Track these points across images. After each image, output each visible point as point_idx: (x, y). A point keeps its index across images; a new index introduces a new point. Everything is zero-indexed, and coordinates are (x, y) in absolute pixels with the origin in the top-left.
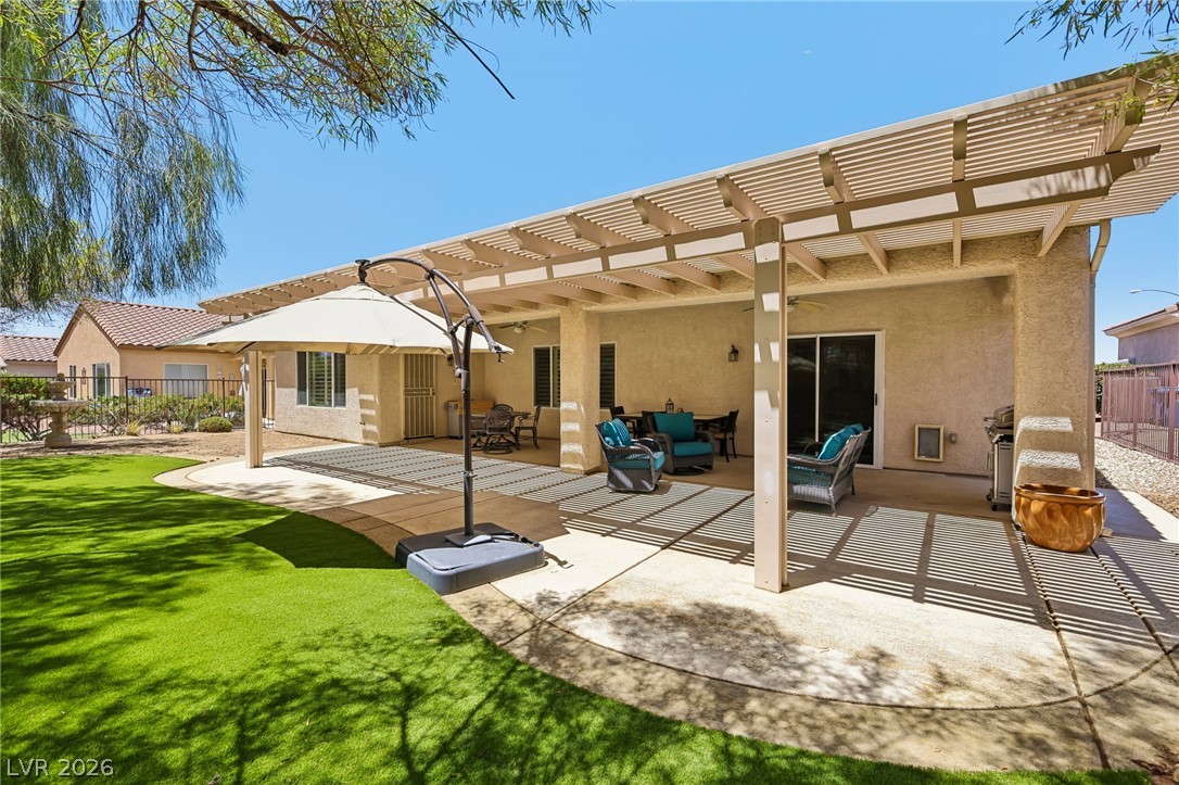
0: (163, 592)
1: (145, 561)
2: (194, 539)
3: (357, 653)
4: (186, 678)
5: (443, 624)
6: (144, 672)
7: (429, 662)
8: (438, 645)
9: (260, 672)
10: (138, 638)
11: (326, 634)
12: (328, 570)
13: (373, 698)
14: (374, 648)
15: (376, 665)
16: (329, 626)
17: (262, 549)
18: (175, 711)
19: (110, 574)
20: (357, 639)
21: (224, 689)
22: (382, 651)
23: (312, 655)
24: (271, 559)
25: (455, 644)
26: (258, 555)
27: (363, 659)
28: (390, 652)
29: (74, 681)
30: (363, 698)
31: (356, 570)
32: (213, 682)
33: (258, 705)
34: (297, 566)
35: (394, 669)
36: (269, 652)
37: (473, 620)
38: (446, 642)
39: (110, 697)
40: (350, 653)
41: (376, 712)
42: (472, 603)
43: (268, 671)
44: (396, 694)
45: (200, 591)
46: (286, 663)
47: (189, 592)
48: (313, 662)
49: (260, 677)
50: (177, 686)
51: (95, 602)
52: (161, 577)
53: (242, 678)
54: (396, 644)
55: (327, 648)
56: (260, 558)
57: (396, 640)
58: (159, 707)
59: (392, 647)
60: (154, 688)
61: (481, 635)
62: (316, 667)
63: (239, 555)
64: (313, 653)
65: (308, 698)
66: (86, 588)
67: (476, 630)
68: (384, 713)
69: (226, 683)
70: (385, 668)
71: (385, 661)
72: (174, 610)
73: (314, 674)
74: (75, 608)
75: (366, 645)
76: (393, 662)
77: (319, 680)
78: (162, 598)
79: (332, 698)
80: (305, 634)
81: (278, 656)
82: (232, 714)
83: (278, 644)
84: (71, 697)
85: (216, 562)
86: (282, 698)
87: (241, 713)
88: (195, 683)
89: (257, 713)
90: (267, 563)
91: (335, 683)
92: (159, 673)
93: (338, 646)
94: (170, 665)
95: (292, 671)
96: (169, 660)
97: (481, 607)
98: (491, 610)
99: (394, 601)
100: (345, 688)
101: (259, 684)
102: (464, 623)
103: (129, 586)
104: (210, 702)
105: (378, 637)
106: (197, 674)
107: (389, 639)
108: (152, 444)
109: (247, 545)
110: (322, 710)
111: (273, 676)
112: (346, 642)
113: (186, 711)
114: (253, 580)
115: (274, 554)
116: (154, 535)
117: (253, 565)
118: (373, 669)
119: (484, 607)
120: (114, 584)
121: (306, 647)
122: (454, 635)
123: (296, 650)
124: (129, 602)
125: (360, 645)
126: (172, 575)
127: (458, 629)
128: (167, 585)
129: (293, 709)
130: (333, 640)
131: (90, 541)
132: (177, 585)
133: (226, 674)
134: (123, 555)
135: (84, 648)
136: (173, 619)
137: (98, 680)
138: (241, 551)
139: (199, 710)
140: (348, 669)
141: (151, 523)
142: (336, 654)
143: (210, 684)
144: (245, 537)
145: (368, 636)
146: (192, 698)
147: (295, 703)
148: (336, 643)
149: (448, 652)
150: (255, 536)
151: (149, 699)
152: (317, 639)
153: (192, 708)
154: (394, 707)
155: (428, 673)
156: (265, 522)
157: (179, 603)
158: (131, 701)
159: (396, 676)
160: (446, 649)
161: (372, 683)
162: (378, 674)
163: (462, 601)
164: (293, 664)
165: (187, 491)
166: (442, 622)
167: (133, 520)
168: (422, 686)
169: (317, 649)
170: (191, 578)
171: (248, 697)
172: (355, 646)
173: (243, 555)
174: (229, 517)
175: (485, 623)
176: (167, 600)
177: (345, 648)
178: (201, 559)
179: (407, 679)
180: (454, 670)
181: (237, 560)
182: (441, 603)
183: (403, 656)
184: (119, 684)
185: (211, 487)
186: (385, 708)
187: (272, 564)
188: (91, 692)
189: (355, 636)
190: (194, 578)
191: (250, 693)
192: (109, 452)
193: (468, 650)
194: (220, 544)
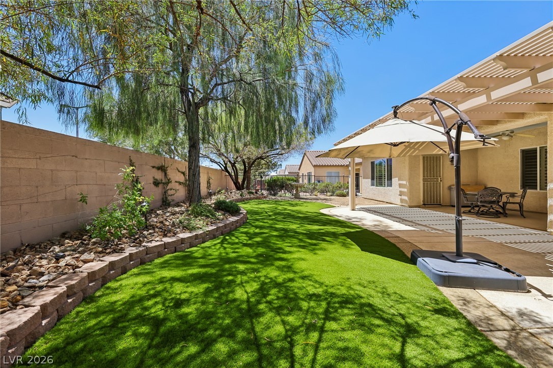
0: (314, 247)
1: (311, 235)
2: (327, 231)
3: (383, 297)
4: (314, 278)
5: (437, 302)
6: (302, 271)
7: (424, 318)
8: (432, 311)
9: (339, 287)
10: (303, 259)
11: (369, 282)
12: (375, 255)
13: (389, 322)
14: (392, 297)
15: (392, 306)
16: (372, 279)
17: (349, 240)
18: (308, 288)
19: (301, 237)
20: (384, 290)
21: (326, 288)
22: (397, 301)
23: (361, 288)
24: (352, 245)
25: (444, 315)
26: (347, 242)
27: (386, 300)
28: (401, 303)
29: (284, 266)
30: (382, 318)
31: (389, 259)
32: (322, 284)
33: (336, 300)
34: (362, 250)
35: (402, 313)
36: (344, 280)
37: (460, 307)
38: (437, 311)
39: (291, 275)
40: (380, 295)
41: (389, 329)
42: (459, 297)
43: (342, 288)
44: (402, 326)
45: (325, 250)
46: (350, 288)
47: (321, 249)
48: (362, 292)
49: (339, 289)
50: (310, 280)
51: (295, 244)
52: (314, 242)
53: (333, 287)
54: (405, 300)
55: (369, 288)
56: (348, 243)
57: (406, 298)
58: (304, 285)
59: (402, 301)
60: (303, 278)
61: (465, 317)
62: (363, 295)
63: (340, 240)
64: (363, 288)
65: (357, 306)
66: (294, 239)
67: (461, 314)
68: (393, 331)
69: (326, 286)
70: (397, 310)
71: (397, 306)
72: (315, 254)
73: (361, 297)
74: (290, 245)
75: (388, 295)
76: (403, 309)
77: (363, 301)
78: (313, 248)
79: (367, 311)
80: (360, 279)
81: (347, 284)
82: (326, 299)
83: (348, 279)
84: (282, 271)
85: (332, 241)
86: (346, 301)
87: (329, 300)
88: (316, 282)
89: (335, 303)
90: (350, 246)
91: (370, 305)
92: (306, 273)
93: (374, 290)
94: (310, 272)
95: (352, 292)
96: (310, 270)
97: (466, 302)
98: (474, 306)
99: (407, 279)
100: (374, 310)
101: (338, 291)
102: (452, 306)
103: (305, 242)
104: (320, 291)
105: (395, 293)
106: (318, 279)
107: (401, 296)
108: (321, 199)
109: (344, 237)
110: (361, 315)
111: (343, 291)
112: (378, 289)
113: (312, 290)
114: (343, 251)
115: (353, 243)
116: (315, 227)
117: (344, 245)
118: (390, 307)
119: (469, 302)
120: (301, 240)
121: (360, 284)
122: (444, 310)
123: (355, 284)
124: (303, 247)
125: (385, 293)
126: (318, 242)
127: (447, 308)
128: (315, 245)
129: (349, 308)
130: (372, 286)
131: (298, 226)
132: (318, 245)
133: (327, 283)
134: (305, 232)
135: (289, 257)
136: (315, 256)
137: (289, 268)
138: (342, 239)
139: (316, 292)
140: (377, 301)
141: (315, 224)
142: (373, 293)
143: (321, 284)
144: (343, 234)
145: (390, 291)
146: (314, 286)
147: (351, 306)
148: (374, 288)
149: (439, 318)
150: (347, 235)
151: (301, 281)
152: (366, 283)
153: (314, 290)
154: (399, 332)
155: (423, 323)
156: (352, 230)
157: (317, 252)
158: (296, 279)
159: (403, 317)
160: (437, 316)
161: (389, 314)
162: (392, 311)
163: (452, 293)
164: (352, 289)
165: (329, 216)
166: (436, 300)
167: (311, 222)
168: (418, 329)
169: (365, 287)
170: (323, 244)
171: (333, 295)
172: (383, 293)
173: (342, 241)
174: (340, 226)
175: (469, 312)
176: (314, 249)
177: (378, 292)
178: (327, 239)
179: (409, 321)
180: (440, 330)
181: (339, 242)
182: (437, 290)
183: (408, 308)
184: (295, 272)
185: (336, 215)
186: (393, 329)
187: (352, 247)
188: (288, 271)
189: (383, 288)
190: (324, 245)
191: (334, 294)
192: (309, 201)
193: (453, 323)
194: (335, 235)
